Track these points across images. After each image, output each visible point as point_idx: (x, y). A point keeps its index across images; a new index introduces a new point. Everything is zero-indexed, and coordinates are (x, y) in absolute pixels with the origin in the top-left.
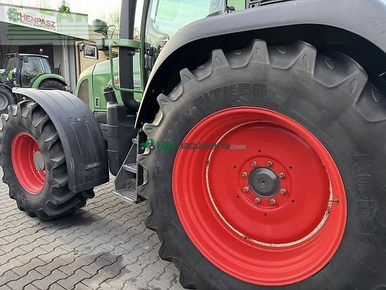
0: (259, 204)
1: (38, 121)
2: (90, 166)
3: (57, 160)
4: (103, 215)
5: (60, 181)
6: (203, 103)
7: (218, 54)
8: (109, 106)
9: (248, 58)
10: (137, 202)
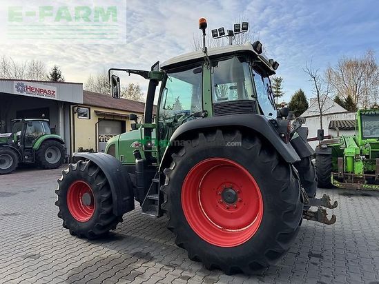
0: (228, 208)
1: (93, 173)
2: (125, 199)
3: (106, 196)
4: (129, 234)
5: (107, 209)
6: (196, 157)
7: (201, 135)
8: (137, 161)
9: (214, 137)
10: (158, 217)
